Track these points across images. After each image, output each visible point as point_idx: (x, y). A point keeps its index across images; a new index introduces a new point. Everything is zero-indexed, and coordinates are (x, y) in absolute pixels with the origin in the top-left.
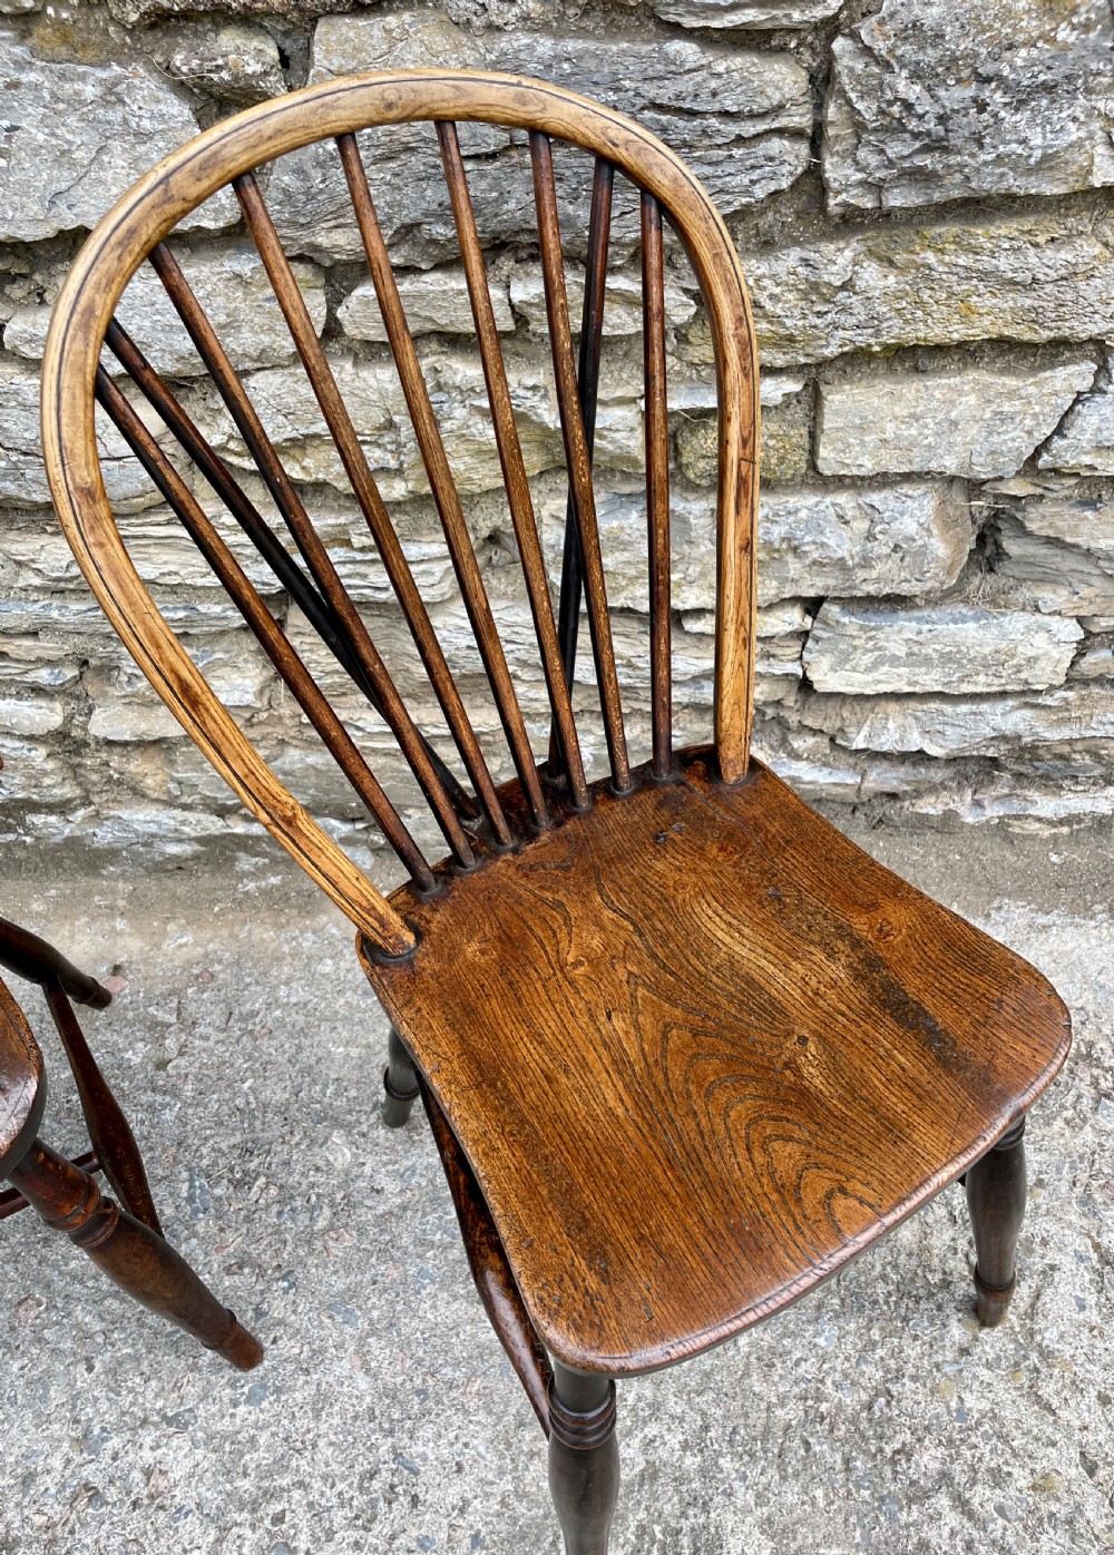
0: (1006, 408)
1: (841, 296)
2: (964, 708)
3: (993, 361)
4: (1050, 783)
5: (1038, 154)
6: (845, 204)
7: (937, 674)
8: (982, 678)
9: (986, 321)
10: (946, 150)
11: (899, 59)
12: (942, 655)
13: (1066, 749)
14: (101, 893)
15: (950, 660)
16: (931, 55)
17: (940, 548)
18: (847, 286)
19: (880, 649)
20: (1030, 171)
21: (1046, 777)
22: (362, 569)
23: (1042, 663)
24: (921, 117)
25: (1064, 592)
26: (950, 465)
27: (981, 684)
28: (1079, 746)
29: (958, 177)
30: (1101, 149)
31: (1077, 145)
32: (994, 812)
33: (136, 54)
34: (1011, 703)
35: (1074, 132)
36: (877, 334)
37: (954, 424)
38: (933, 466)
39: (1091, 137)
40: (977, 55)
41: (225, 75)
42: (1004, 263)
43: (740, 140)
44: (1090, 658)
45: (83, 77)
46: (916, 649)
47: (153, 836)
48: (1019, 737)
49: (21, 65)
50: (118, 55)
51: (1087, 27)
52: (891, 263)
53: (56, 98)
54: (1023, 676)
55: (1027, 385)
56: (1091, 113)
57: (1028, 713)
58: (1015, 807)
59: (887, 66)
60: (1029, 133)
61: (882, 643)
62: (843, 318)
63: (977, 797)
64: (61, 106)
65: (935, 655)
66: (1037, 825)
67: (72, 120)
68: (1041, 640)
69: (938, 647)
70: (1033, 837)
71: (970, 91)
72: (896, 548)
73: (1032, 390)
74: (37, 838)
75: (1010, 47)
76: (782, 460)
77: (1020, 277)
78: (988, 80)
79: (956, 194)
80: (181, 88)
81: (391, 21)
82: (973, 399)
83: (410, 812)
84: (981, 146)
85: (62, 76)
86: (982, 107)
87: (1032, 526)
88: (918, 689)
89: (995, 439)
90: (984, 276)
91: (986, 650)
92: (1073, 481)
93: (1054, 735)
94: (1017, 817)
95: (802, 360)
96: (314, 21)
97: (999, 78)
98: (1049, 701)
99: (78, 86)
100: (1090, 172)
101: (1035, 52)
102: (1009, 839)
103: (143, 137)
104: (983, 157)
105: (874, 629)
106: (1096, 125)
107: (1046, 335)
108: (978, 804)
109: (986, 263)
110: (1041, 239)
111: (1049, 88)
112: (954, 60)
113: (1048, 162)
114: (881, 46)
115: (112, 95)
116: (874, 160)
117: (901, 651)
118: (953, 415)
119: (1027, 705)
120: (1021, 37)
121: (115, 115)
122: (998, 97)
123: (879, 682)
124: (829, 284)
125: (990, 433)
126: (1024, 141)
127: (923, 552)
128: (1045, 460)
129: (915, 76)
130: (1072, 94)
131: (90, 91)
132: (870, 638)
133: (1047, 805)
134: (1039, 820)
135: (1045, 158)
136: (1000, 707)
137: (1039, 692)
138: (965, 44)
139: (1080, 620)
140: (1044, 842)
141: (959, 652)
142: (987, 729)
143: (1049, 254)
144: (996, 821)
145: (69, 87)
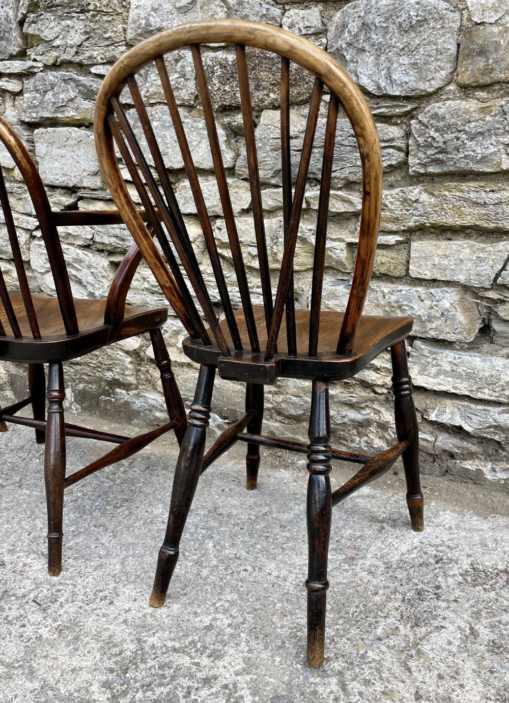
0: (481, 255)
1: (415, 204)
2: (480, 407)
3: (477, 238)
5: (480, 156)
6: (414, 171)
7: (465, 384)
8: (486, 391)
9: (469, 218)
10: (446, 153)
11: (431, 125)
12: (468, 374)
14: (128, 430)
15: (471, 378)
16: (441, 124)
17: (461, 317)
18: (416, 201)
19: (439, 365)
20: (478, 162)
24: (438, 142)
26: (461, 278)
27: (485, 394)
29: (452, 163)
30: (504, 156)
31: (494, 154)
32: (501, 476)
34: (502, 408)
35: (492, 149)
36: (428, 219)
37: (461, 260)
38: (455, 278)
39: (499, 151)
40: (457, 124)
41: (236, 123)
42: (472, 195)
45: (200, 122)
46: (454, 368)
47: (153, 406)
49: (186, 118)
51: (495, 115)
52: (433, 195)
53: (192, 127)
54: (506, 393)
55: (489, 247)
56: (498, 142)
59: (427, 127)
60: (477, 149)
61: (440, 362)
62: (415, 212)
63: (494, 466)
64: (193, 129)
65: (464, 374)
67: (194, 133)
69: (465, 369)
71: (454, 135)
72: (442, 314)
73: (491, 248)
75: (469, 122)
76: (395, 268)
77: (479, 201)
78: (461, 131)
79: (452, 169)
80: (224, 128)
82: (468, 251)
84: (459, 152)
85: (195, 121)
86: (458, 139)
87: (501, 314)
88: (458, 392)
89: (478, 268)
90: (466, 200)
91: (487, 374)
95: (402, 228)
96: (262, 111)
97: (464, 131)
99: (198, 124)
100: (501, 164)
101: (477, 124)
104: (460, 156)
105: (435, 353)
106: (501, 147)
107: (492, 225)
108: (494, 470)
109: (466, 195)
110: (488, 190)
111: (481, 134)
112: (450, 126)
113: (484, 159)
114: (425, 120)
116: (423, 156)
117: (448, 368)
118: (461, 257)
120: (472, 119)
122: (464, 136)
123: (440, 384)
124: (410, 199)
125: (477, 266)
126: (474, 151)
127: (453, 319)
128: (499, 280)
129: (437, 130)
130: (490, 135)
131: (200, 125)
132: (435, 359)
135: (483, 158)
136: (496, 410)
138: (453, 120)
141: (474, 373)
142: (491, 420)
143: (491, 195)
144: (503, 482)
145: (196, 124)
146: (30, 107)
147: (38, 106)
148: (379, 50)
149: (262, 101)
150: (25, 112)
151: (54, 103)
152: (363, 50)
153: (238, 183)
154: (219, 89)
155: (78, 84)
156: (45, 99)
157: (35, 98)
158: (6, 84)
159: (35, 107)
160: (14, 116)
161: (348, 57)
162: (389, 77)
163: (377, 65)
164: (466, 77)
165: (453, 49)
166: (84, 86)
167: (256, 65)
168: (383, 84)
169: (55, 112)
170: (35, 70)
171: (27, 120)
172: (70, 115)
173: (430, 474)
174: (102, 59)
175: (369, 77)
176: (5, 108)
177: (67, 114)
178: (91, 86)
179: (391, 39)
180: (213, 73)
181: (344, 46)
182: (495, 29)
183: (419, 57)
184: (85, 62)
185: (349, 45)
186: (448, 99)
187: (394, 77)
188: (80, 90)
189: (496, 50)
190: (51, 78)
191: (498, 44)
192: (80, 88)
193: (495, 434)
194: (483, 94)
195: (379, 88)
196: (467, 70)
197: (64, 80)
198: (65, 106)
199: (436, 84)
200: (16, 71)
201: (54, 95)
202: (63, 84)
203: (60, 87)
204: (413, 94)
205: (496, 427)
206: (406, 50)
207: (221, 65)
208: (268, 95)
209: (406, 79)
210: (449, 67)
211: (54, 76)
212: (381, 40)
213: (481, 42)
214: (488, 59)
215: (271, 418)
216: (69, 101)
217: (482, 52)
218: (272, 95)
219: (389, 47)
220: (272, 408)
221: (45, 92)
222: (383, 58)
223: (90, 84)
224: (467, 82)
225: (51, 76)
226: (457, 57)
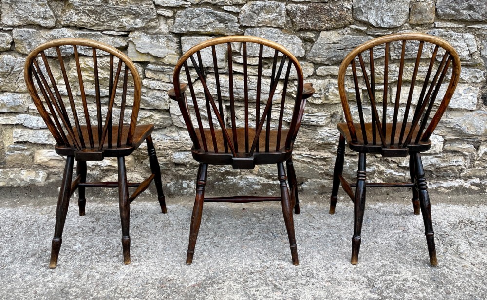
1: (394, 72)
2: (423, 156)
3: (419, 85)
4: (444, 178)
6: (394, 58)
10: (407, 51)
13: (445, 169)
18: (394, 71)
21: (443, 176)
22: (310, 117)
23: (437, 146)
25: (438, 131)
26: (414, 102)
28: (448, 168)
30: (430, 53)
31: (426, 52)
32: (434, 186)
33: (295, 34)
34: (432, 156)
37: (414, 95)
41: (307, 37)
43: (378, 49)
44: (446, 145)
47: (253, 183)
48: (436, 165)
49: (281, 34)
50: (293, 34)
53: (284, 38)
54: (434, 149)
56: (428, 47)
57: (437, 159)
58: (438, 185)
62: (394, 75)
63: (430, 182)
66: (444, 189)
67: (285, 41)
68: (436, 140)
70: (443, 193)
71: (410, 44)
74: (227, 183)
77: (421, 70)
79: (410, 57)
80: (300, 38)
81: (331, 32)
82: (416, 90)
83: (308, 180)
84: (413, 51)
86: (412, 46)
92: (435, 107)
93: (443, 164)
94: (440, 187)
96: (321, 31)
98: (440, 155)
102: (438, 193)
103: (294, 44)
106: (429, 49)
108: (430, 184)
115: (292, 38)
116: (397, 52)
119: (436, 157)
121: (291, 41)
122: (414, 45)
131: (289, 37)
133: (445, 184)
134: (444, 188)
136: (431, 157)
137: (438, 154)
139: (443, 137)
140: (446, 194)
142: (429, 162)
143: (425, 67)
144: (435, 188)
145: (286, 37)
146: (180, 25)
147: (187, 25)
148: (378, 9)
149: (322, 27)
150: (176, 28)
151: (199, 24)
152: (371, 9)
153: (307, 64)
154: (299, 21)
155: (216, 15)
156: (192, 22)
157: (184, 21)
158: (163, 12)
159: (184, 25)
160: (166, 29)
161: (364, 11)
162: (382, 20)
163: (377, 15)
164: (413, 21)
165: (408, 11)
166: (220, 16)
167: (319, 11)
168: (379, 23)
169: (199, 29)
170: (186, 6)
171: (177, 32)
172: (209, 30)
173: (403, 192)
174: (230, 3)
175: (373, 19)
176: (160, 24)
177: (206, 30)
178: (224, 17)
179: (382, 5)
180: (296, 14)
181: (362, 6)
182: (425, 4)
183: (394, 13)
184: (219, 4)
185: (364, 6)
186: (405, 29)
187: (384, 20)
188: (217, 19)
189: (425, 12)
190: (198, 11)
191: (426, 9)
192: (217, 17)
193: (430, 168)
194: (419, 28)
195: (377, 24)
196: (414, 19)
197: (207, 13)
198: (206, 26)
199: (401, 23)
200: (172, 6)
201: (199, 20)
202: (206, 15)
203: (203, 15)
204: (392, 27)
205: (431, 165)
206: (389, 10)
207: (301, 10)
208: (325, 25)
209: (390, 21)
210: (406, 17)
211: (199, 10)
212: (378, 5)
213: (419, 9)
214: (422, 15)
215: (323, 178)
216: (210, 23)
217: (420, 13)
218: (326, 25)
219: (382, 8)
220: (324, 173)
221: (193, 18)
222: (379, 12)
223: (224, 15)
224: (414, 23)
225: (197, 10)
226: (409, 13)
